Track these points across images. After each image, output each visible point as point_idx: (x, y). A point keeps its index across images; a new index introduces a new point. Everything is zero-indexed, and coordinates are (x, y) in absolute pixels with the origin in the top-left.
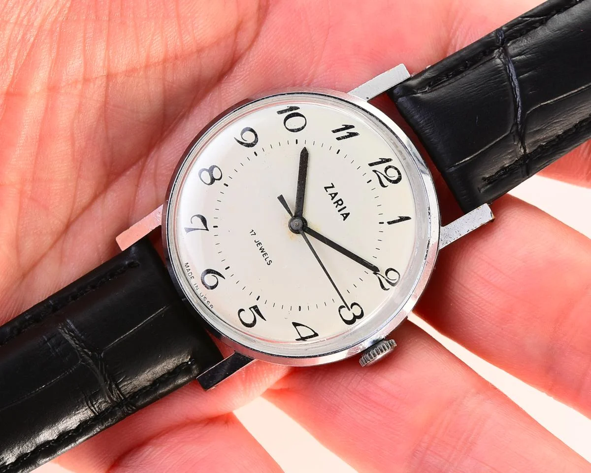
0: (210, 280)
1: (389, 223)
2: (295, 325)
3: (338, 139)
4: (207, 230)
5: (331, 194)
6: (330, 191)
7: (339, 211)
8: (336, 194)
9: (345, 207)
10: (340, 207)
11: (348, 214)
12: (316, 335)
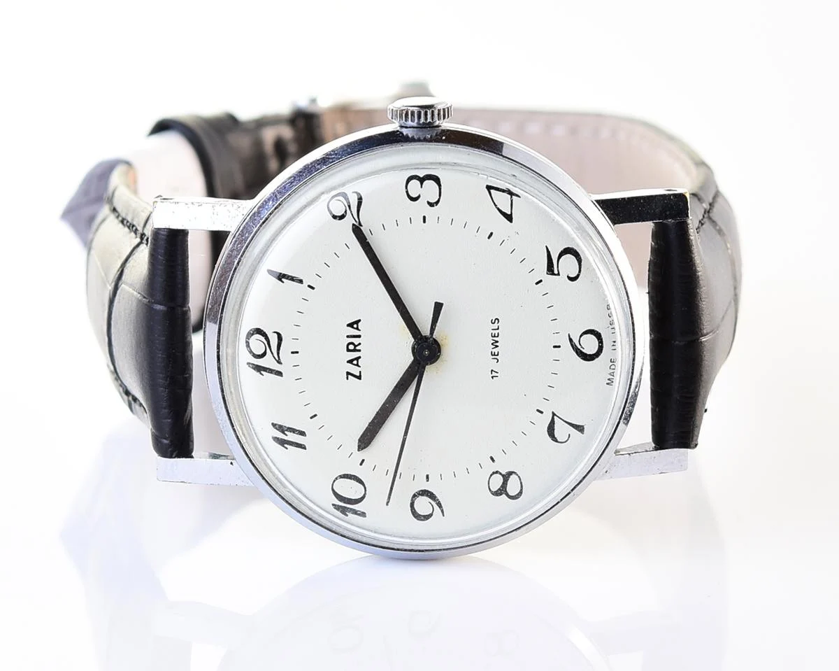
0: (590, 345)
1: (301, 281)
2: (509, 218)
3: (302, 433)
4: (554, 414)
5: (357, 365)
6: (355, 371)
7: (359, 336)
8: (350, 362)
9: (348, 337)
10: (356, 341)
11: (351, 325)
12: (489, 188)
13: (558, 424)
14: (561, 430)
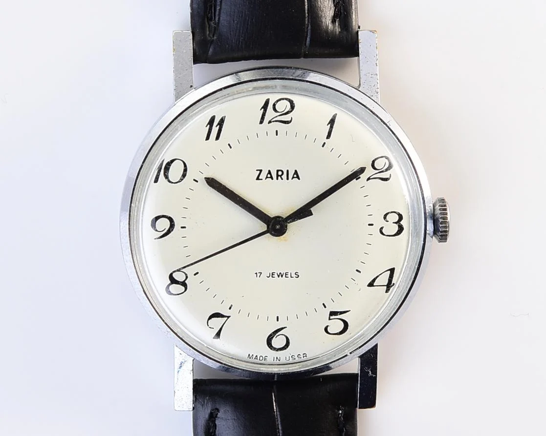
0: (278, 342)
1: (329, 136)
2: (371, 284)
3: (217, 138)
4: (228, 317)
5: (267, 177)
7: (288, 179)
8: (269, 172)
9: (288, 171)
10: (284, 176)
11: (296, 172)
13: (221, 321)
14: (217, 322)
